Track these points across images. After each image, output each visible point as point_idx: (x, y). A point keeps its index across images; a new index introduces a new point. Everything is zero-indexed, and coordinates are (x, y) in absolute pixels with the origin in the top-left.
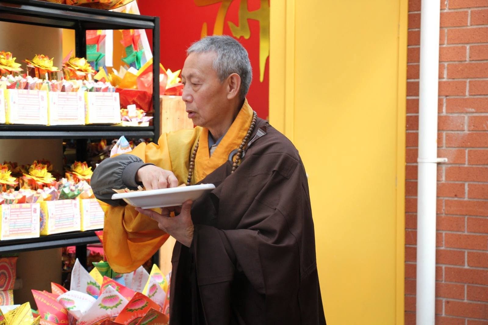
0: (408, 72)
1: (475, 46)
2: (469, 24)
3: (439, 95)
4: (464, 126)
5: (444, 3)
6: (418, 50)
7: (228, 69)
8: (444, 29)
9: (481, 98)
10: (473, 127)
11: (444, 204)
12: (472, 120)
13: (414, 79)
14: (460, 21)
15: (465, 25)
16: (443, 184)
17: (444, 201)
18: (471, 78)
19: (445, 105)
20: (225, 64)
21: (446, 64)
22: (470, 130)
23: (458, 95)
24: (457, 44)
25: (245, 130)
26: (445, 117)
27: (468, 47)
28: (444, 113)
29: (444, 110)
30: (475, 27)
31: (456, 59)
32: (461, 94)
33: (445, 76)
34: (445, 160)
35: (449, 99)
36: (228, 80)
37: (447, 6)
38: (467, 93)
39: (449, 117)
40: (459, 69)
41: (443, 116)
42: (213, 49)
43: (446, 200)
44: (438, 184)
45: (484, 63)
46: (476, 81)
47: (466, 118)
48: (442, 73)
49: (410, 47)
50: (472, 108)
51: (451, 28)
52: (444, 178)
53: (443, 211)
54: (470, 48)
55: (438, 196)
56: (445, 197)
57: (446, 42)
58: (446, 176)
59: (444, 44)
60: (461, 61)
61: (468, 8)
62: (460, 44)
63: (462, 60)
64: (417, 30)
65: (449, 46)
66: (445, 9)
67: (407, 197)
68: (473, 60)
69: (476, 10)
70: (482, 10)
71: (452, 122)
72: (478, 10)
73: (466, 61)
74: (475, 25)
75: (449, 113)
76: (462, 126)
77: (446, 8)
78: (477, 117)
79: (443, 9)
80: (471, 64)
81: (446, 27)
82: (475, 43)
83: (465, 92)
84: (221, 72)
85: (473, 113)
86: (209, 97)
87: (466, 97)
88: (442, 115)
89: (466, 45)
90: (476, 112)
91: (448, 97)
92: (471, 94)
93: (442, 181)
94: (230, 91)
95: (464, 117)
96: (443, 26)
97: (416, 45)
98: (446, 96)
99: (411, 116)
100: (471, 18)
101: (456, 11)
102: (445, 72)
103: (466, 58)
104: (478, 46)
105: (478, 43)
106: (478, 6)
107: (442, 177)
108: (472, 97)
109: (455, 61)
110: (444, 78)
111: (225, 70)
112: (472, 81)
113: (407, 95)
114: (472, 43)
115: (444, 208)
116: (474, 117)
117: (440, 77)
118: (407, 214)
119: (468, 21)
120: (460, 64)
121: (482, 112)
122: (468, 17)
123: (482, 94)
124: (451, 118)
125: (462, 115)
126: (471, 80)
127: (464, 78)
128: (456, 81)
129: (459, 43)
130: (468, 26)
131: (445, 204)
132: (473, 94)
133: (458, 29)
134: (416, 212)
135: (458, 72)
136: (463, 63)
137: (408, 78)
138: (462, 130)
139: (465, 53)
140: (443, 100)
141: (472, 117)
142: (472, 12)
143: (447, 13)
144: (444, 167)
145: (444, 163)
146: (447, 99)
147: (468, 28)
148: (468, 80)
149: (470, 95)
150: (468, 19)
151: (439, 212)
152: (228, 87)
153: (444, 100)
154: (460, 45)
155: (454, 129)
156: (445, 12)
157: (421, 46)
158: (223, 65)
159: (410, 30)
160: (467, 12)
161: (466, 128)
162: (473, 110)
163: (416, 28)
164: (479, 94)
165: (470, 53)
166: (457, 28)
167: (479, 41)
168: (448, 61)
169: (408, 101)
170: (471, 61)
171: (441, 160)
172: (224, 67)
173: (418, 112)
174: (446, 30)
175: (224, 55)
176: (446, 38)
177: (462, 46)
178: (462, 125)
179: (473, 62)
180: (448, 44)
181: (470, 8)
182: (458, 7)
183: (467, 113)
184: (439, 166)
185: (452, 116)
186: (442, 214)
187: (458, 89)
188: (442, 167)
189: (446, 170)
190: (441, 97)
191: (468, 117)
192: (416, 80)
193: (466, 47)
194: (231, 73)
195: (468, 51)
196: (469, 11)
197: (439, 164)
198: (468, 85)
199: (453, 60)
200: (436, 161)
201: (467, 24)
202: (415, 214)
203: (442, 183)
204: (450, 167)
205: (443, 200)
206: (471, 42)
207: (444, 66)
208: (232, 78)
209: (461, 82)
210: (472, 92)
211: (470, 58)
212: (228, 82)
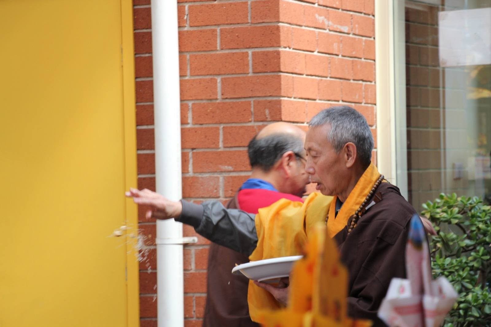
0: (138, 114)
1: (229, 78)
2: (218, 48)
3: (183, 148)
4: (218, 192)
5: (183, 18)
6: (151, 84)
7: (342, 139)
8: (185, 54)
9: (240, 151)
10: (230, 192)
11: (194, 304)
12: (229, 182)
13: (147, 125)
14: (206, 43)
15: (214, 49)
16: (193, 275)
17: (194, 298)
18: (225, 123)
19: (191, 162)
20: (339, 135)
21: (190, 104)
22: (227, 196)
23: (208, 148)
24: (204, 75)
25: (364, 196)
26: (193, 178)
27: (219, 79)
28: (191, 174)
29: (190, 169)
30: (227, 52)
31: (203, 97)
32: (213, 146)
33: (190, 120)
34: (194, 240)
35: (196, 153)
36: (345, 149)
37: (188, 22)
38: (221, 145)
39: (197, 178)
40: (209, 111)
41: (189, 178)
42: (328, 121)
43: (197, 298)
44: (185, 275)
45: (242, 102)
46: (232, 127)
47: (221, 179)
48: (185, 116)
49: (139, 80)
50: (229, 165)
51: (194, 53)
52: (193, 266)
53: (193, 313)
54: (222, 80)
55: (185, 293)
56: (195, 293)
57: (188, 72)
58: (196, 263)
59: (186, 76)
60: (211, 100)
61: (215, 25)
62: (208, 75)
63: (211, 98)
64: (147, 55)
65: (193, 78)
66: (185, 27)
67: (142, 296)
68: (226, 98)
69: (227, 29)
70: (234, 28)
71: (202, 186)
72: (231, 29)
73: (217, 99)
74: (226, 49)
75: (197, 173)
76: (215, 191)
77: (186, 25)
78: (235, 177)
79: (183, 27)
80: (224, 103)
81: (187, 52)
82: (228, 74)
83: (219, 142)
84: (336, 142)
85: (230, 172)
86: (328, 168)
87: (220, 150)
88: (187, 175)
89: (216, 77)
90: (234, 171)
91: (195, 151)
92: (227, 145)
93: (191, 269)
94: (348, 159)
95: (218, 178)
96: (183, 50)
97: (148, 77)
98: (193, 149)
99: (144, 179)
100: (221, 39)
101: (200, 29)
102: (190, 115)
103: (217, 95)
104: (233, 78)
105: (233, 74)
106: (229, 22)
107: (191, 265)
108: (228, 149)
109: (202, 100)
110: (188, 124)
111: (339, 141)
112: (227, 127)
113: (138, 149)
114: (225, 74)
115: (194, 309)
116: (231, 177)
117: (183, 122)
118: (143, 320)
119: (217, 44)
120: (210, 103)
121: (241, 171)
122: (217, 38)
123: (241, 145)
124: (200, 179)
125: (216, 175)
126: (225, 125)
127: (216, 123)
128: (205, 128)
129: (207, 73)
130: (218, 50)
131: (196, 303)
132: (230, 145)
133: (205, 55)
134: (156, 316)
135: (207, 115)
136: (214, 101)
137: (138, 124)
138: (216, 196)
139: (216, 88)
140: (188, 155)
141: (228, 177)
142: (221, 30)
143: (187, 31)
144: (193, 250)
145: (193, 245)
146: (193, 153)
147: (218, 52)
148: (222, 126)
149: (225, 147)
150: (216, 41)
151: (187, 316)
152: (346, 156)
153: (190, 155)
154: (208, 77)
155: (206, 196)
156: (185, 31)
157: (155, 78)
158: (337, 135)
159: (137, 56)
160: (215, 31)
161: (221, 193)
162: (230, 168)
163: (146, 53)
164: (237, 145)
165: (223, 89)
166: (203, 53)
167: (233, 72)
168: (192, 100)
169: (139, 157)
170: (223, 99)
171: (187, 240)
172: (338, 138)
173: (154, 173)
174: (188, 56)
175: (337, 126)
176: (189, 67)
177: (211, 79)
178: (216, 189)
179: (227, 101)
180: (191, 75)
181: (218, 25)
182: (203, 24)
183: (222, 172)
184: (187, 248)
185: (202, 177)
186: (193, 318)
187: (208, 139)
188: (190, 250)
189: (197, 255)
190: (186, 151)
191: (224, 177)
192: (150, 127)
193: (216, 80)
194: (346, 143)
195: (219, 85)
196: (218, 29)
197: (185, 245)
198: (221, 132)
199: (200, 98)
200: (181, 242)
201: (216, 47)
202: (154, 319)
203: (191, 273)
204: (202, 250)
205: (193, 296)
206: (223, 72)
207: (187, 106)
208: (348, 147)
209: (212, 128)
210: (227, 143)
211: (222, 94)
212: (345, 151)
